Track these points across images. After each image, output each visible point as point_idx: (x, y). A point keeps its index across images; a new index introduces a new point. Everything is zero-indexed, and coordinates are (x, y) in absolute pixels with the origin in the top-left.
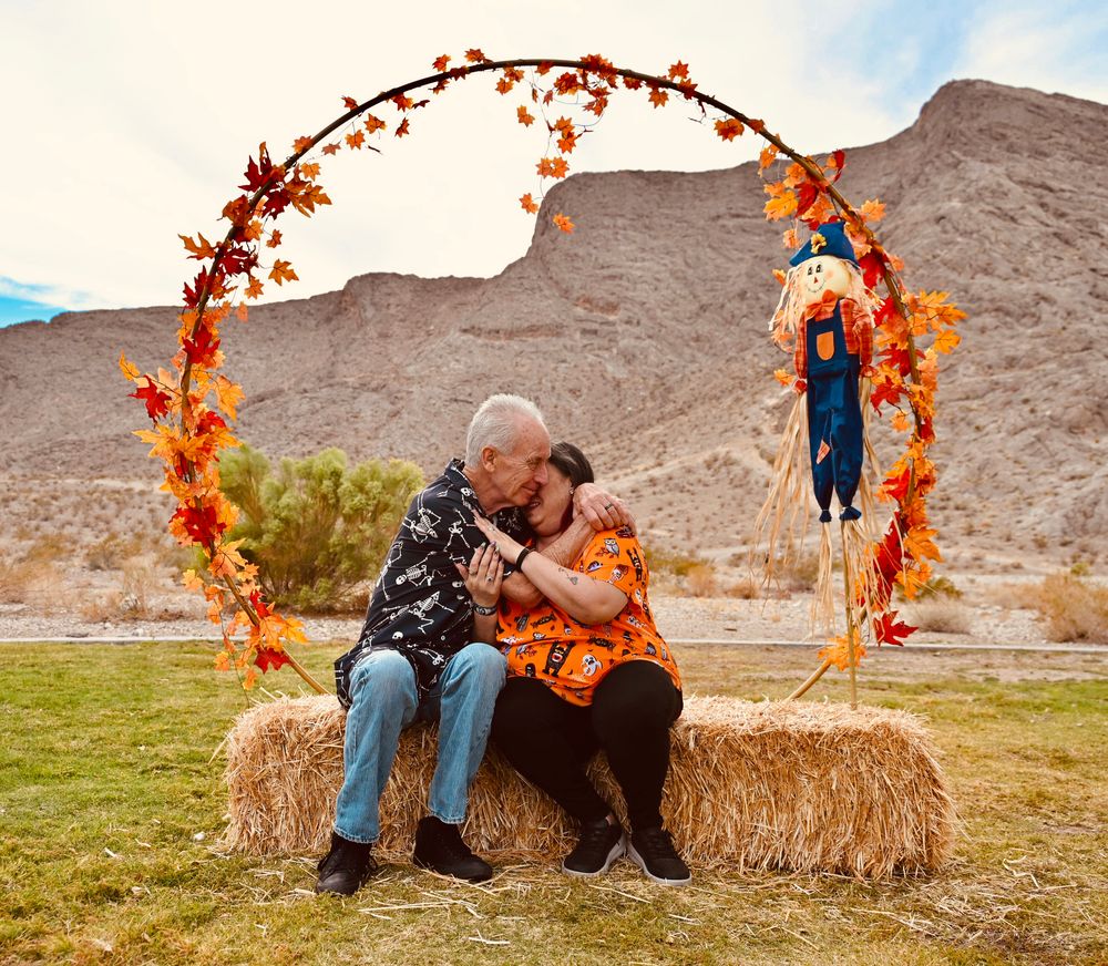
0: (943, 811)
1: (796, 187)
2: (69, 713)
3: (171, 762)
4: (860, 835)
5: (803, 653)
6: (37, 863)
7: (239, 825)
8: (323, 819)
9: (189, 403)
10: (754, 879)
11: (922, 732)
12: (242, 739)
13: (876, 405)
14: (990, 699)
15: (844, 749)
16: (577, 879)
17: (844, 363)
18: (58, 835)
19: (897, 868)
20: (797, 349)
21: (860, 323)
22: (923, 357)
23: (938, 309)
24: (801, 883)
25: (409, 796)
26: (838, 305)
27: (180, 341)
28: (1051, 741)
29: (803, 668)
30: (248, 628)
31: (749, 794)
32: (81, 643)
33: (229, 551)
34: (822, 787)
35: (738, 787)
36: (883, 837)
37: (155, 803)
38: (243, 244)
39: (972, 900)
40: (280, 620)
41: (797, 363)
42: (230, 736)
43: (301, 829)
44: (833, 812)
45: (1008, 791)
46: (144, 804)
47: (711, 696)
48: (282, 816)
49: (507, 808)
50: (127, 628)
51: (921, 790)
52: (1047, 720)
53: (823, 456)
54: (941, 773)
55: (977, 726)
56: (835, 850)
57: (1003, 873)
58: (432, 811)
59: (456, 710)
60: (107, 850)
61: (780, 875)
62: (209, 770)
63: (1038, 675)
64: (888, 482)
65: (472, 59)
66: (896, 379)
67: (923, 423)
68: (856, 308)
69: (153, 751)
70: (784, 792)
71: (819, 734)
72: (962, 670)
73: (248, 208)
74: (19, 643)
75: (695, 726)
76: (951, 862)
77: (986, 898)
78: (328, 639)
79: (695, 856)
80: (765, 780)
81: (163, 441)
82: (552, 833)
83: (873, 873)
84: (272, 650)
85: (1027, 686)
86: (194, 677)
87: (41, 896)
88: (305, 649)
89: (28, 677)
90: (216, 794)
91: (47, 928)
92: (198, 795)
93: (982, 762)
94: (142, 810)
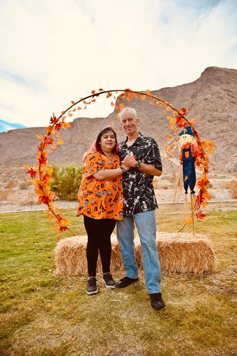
0: (214, 260)
1: (176, 117)
2: (19, 234)
4: (196, 265)
6: (15, 282)
7: (59, 269)
9: (41, 173)
10: (173, 276)
12: (58, 250)
14: (221, 217)
15: (192, 247)
17: (191, 159)
18: (19, 272)
19: (204, 272)
21: (195, 150)
22: (206, 154)
23: (209, 144)
24: (183, 277)
26: (190, 145)
27: (38, 159)
28: (235, 230)
31: (171, 257)
32: (20, 212)
34: (187, 255)
35: (169, 255)
36: (201, 266)
37: (40, 261)
39: (221, 280)
42: (55, 249)
43: (73, 269)
44: (190, 260)
45: (226, 245)
46: (38, 261)
47: (162, 232)
48: (69, 266)
49: (118, 261)
50: (30, 207)
51: (209, 255)
52: (234, 223)
53: (186, 179)
54: (213, 251)
55: (218, 226)
56: (190, 268)
57: (227, 270)
60: (30, 277)
61: (178, 274)
63: (231, 209)
64: (199, 182)
65: (100, 91)
66: (200, 159)
67: (206, 169)
68: (194, 146)
69: (38, 244)
70: (178, 256)
71: (187, 243)
72: (214, 208)
73: (51, 128)
74: (6, 213)
77: (224, 279)
78: (75, 207)
80: (174, 253)
81: (36, 182)
83: (199, 273)
84: (63, 227)
85: (229, 212)
86: (46, 221)
87: (16, 292)
88: (70, 211)
89: (9, 224)
90: (53, 257)
91: (18, 302)
92: (49, 258)
93: (220, 237)
94: (37, 263)
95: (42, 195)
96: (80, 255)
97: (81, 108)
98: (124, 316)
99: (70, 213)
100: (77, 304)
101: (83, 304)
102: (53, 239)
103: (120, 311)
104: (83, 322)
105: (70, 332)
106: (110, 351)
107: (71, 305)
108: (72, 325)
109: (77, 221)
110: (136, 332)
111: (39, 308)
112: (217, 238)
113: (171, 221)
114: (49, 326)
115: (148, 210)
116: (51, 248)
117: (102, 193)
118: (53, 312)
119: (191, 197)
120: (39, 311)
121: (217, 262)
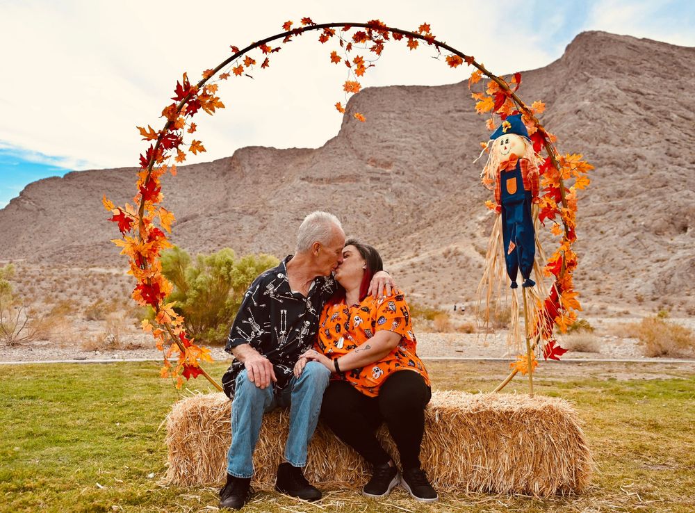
0: (585, 457)
1: (494, 94)
2: (75, 404)
3: (135, 432)
4: (536, 472)
5: (502, 365)
6: (57, 492)
7: (174, 469)
8: (223, 464)
9: (143, 223)
10: (475, 498)
11: (572, 411)
12: (175, 418)
13: (542, 220)
14: (612, 391)
15: (526, 421)
16: (371, 499)
17: (523, 196)
18: (69, 476)
19: (559, 491)
20: (496, 188)
21: (531, 172)
22: (569, 192)
23: (577, 164)
24: (502, 500)
25: (273, 451)
26: (518, 162)
27: (138, 188)
28: (648, 415)
29: (502, 374)
30: (179, 354)
31: (471, 448)
32: (82, 363)
33: (167, 309)
34: (513, 443)
35: (465, 444)
36: (550, 472)
37: (125, 456)
38: (174, 131)
40: (197, 349)
41: (496, 196)
42: (169, 417)
43: (210, 470)
44: (520, 458)
45: (623, 445)
46: (119, 457)
47: (448, 391)
48: (199, 463)
49: (330, 457)
50: (109, 354)
51: (572, 445)
52: (646, 402)
53: (512, 250)
54: (583, 434)
55: (604, 407)
56: (522, 480)
57: (620, 493)
58: (287, 459)
59: (300, 400)
60: (98, 484)
61: (490, 495)
62: (157, 436)
63: (640, 376)
64: (550, 265)
65: (305, 23)
66: (553, 205)
67: (569, 230)
68: (529, 164)
69: (124, 426)
70: (491, 446)
71: (512, 412)
72: (595, 374)
73: (176, 110)
74: (46, 363)
75: (439, 408)
76: (590, 487)
77: (611, 508)
78: (225, 359)
79: (440, 484)
80: (480, 439)
81: (128, 246)
82: (356, 472)
83: (544, 494)
84: (192, 366)
85: (633, 383)
86: (148, 382)
88: (212, 365)
90: (161, 451)
92: (150, 451)
93: (607, 428)
94: (118, 461)
95: (143, 281)
97: (254, 62)
119: (524, 295)
121: (592, 463)
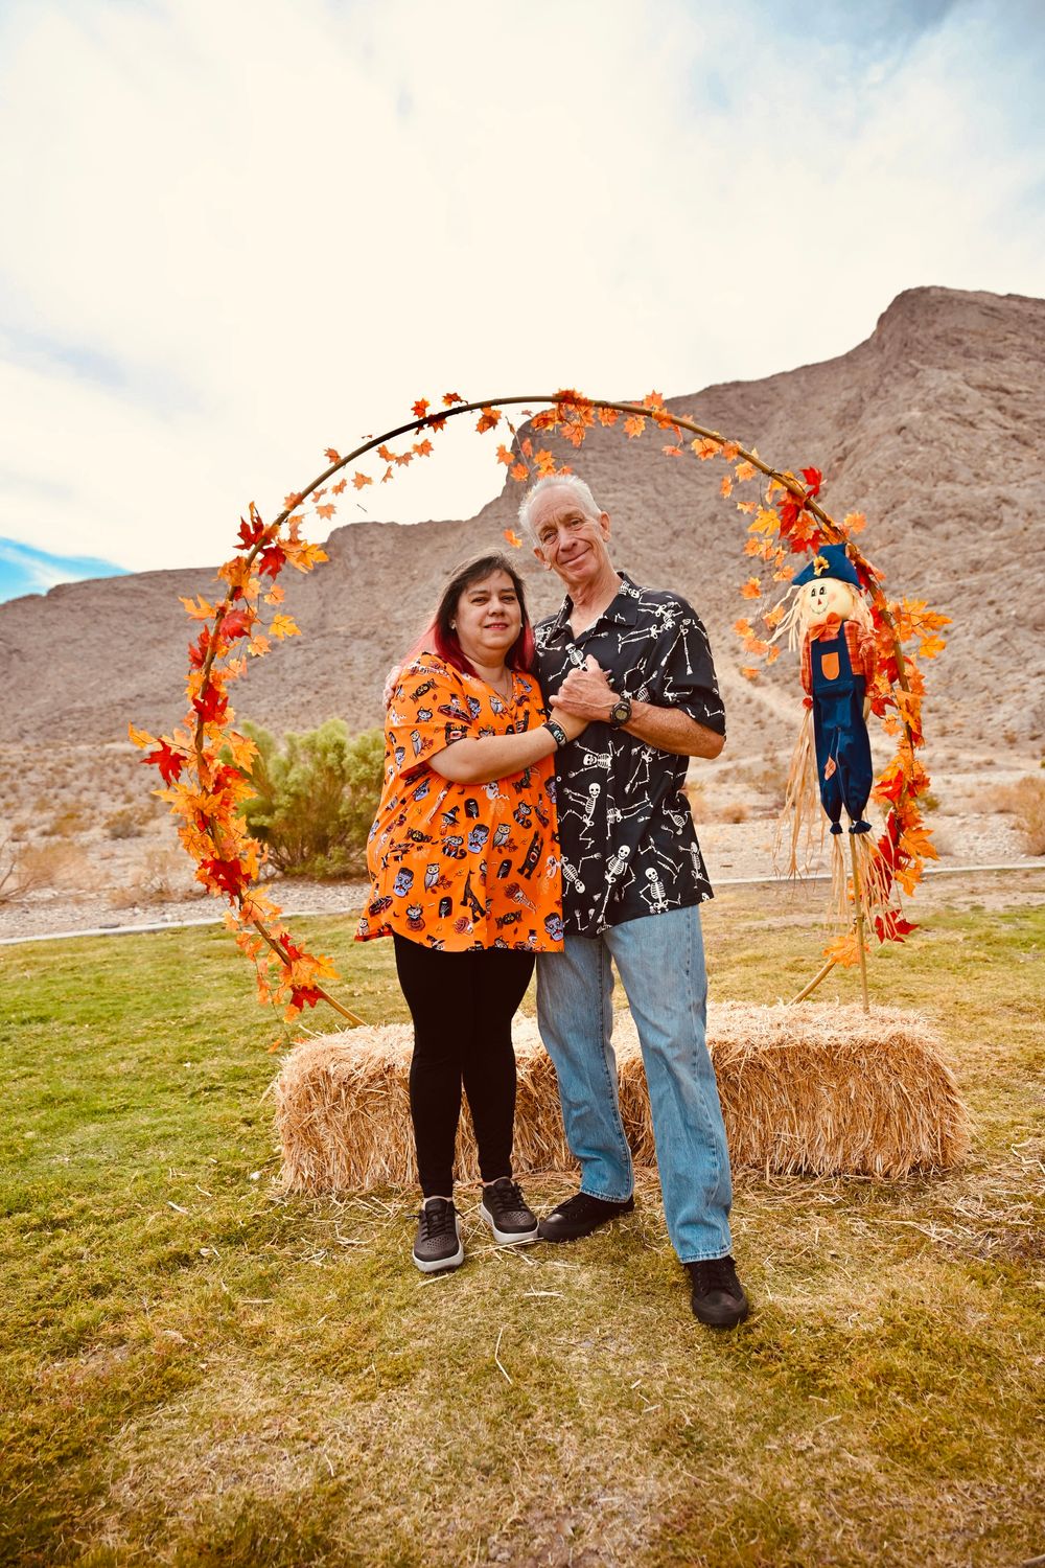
0: (957, 1116)
1: (779, 504)
2: (115, 1028)
3: (217, 1080)
4: (878, 1140)
6: (107, 1225)
7: (293, 1168)
9: (204, 761)
10: (780, 1189)
11: (936, 1040)
12: (287, 1087)
14: (980, 937)
15: (862, 1060)
17: (850, 682)
18: (123, 1188)
19: (915, 1169)
20: (803, 668)
21: (864, 644)
22: (911, 663)
23: (923, 616)
24: (825, 1190)
26: (842, 626)
27: (190, 701)
30: (280, 967)
31: (771, 1105)
32: (115, 934)
34: (840, 1096)
36: (901, 1141)
37: (208, 1136)
40: (312, 960)
41: (803, 681)
42: (275, 1085)
43: (352, 1168)
44: (853, 1119)
45: (1007, 1054)
46: (199, 1138)
48: (334, 1156)
50: (155, 912)
51: (936, 1097)
52: (1037, 957)
53: (831, 773)
54: (955, 1080)
55: (970, 975)
56: (855, 1154)
57: (1012, 1161)
60: (170, 1203)
61: (802, 1180)
63: (1021, 899)
64: (883, 784)
65: (450, 403)
66: (885, 685)
67: (913, 729)
68: (859, 629)
69: (199, 1068)
70: (804, 1104)
71: (837, 1047)
72: (949, 899)
73: (244, 567)
74: (55, 940)
77: (1000, 1196)
78: (348, 909)
80: (785, 1090)
81: (183, 800)
83: (891, 1174)
84: (305, 988)
85: (1013, 915)
86: (227, 970)
87: (116, 1267)
88: (328, 925)
89: (70, 985)
90: (265, 1120)
91: (126, 1308)
92: (248, 1122)
93: (980, 1019)
94: (198, 1146)
95: (212, 854)
96: (383, 1107)
97: (368, 481)
98: (577, 1359)
99: (330, 931)
100: (376, 1312)
101: (403, 1312)
102: (259, 1043)
103: (560, 1336)
104: (406, 1387)
105: (350, 1430)
106: (523, 1504)
107: (351, 1317)
108: (359, 1398)
109: (360, 966)
110: (631, 1421)
111: (214, 1332)
112: (964, 1023)
113: (764, 957)
114: (261, 1405)
115: (672, 907)
116: (256, 1081)
117: (469, 838)
118: (274, 1346)
119: (854, 845)
120: (218, 1345)
121: (969, 1124)
